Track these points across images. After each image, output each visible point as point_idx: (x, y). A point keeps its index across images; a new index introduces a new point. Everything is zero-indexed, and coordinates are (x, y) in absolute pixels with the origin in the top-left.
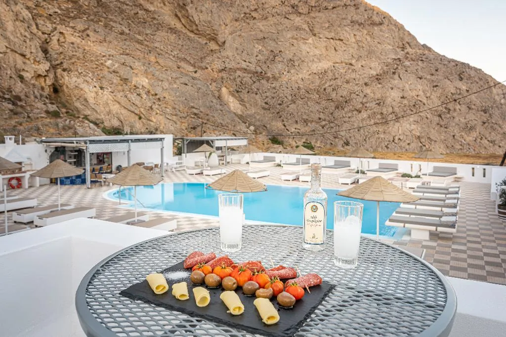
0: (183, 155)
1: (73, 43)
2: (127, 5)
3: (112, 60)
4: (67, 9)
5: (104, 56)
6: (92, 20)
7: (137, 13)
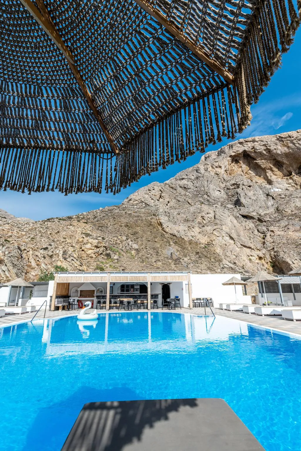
6: (291, 219)
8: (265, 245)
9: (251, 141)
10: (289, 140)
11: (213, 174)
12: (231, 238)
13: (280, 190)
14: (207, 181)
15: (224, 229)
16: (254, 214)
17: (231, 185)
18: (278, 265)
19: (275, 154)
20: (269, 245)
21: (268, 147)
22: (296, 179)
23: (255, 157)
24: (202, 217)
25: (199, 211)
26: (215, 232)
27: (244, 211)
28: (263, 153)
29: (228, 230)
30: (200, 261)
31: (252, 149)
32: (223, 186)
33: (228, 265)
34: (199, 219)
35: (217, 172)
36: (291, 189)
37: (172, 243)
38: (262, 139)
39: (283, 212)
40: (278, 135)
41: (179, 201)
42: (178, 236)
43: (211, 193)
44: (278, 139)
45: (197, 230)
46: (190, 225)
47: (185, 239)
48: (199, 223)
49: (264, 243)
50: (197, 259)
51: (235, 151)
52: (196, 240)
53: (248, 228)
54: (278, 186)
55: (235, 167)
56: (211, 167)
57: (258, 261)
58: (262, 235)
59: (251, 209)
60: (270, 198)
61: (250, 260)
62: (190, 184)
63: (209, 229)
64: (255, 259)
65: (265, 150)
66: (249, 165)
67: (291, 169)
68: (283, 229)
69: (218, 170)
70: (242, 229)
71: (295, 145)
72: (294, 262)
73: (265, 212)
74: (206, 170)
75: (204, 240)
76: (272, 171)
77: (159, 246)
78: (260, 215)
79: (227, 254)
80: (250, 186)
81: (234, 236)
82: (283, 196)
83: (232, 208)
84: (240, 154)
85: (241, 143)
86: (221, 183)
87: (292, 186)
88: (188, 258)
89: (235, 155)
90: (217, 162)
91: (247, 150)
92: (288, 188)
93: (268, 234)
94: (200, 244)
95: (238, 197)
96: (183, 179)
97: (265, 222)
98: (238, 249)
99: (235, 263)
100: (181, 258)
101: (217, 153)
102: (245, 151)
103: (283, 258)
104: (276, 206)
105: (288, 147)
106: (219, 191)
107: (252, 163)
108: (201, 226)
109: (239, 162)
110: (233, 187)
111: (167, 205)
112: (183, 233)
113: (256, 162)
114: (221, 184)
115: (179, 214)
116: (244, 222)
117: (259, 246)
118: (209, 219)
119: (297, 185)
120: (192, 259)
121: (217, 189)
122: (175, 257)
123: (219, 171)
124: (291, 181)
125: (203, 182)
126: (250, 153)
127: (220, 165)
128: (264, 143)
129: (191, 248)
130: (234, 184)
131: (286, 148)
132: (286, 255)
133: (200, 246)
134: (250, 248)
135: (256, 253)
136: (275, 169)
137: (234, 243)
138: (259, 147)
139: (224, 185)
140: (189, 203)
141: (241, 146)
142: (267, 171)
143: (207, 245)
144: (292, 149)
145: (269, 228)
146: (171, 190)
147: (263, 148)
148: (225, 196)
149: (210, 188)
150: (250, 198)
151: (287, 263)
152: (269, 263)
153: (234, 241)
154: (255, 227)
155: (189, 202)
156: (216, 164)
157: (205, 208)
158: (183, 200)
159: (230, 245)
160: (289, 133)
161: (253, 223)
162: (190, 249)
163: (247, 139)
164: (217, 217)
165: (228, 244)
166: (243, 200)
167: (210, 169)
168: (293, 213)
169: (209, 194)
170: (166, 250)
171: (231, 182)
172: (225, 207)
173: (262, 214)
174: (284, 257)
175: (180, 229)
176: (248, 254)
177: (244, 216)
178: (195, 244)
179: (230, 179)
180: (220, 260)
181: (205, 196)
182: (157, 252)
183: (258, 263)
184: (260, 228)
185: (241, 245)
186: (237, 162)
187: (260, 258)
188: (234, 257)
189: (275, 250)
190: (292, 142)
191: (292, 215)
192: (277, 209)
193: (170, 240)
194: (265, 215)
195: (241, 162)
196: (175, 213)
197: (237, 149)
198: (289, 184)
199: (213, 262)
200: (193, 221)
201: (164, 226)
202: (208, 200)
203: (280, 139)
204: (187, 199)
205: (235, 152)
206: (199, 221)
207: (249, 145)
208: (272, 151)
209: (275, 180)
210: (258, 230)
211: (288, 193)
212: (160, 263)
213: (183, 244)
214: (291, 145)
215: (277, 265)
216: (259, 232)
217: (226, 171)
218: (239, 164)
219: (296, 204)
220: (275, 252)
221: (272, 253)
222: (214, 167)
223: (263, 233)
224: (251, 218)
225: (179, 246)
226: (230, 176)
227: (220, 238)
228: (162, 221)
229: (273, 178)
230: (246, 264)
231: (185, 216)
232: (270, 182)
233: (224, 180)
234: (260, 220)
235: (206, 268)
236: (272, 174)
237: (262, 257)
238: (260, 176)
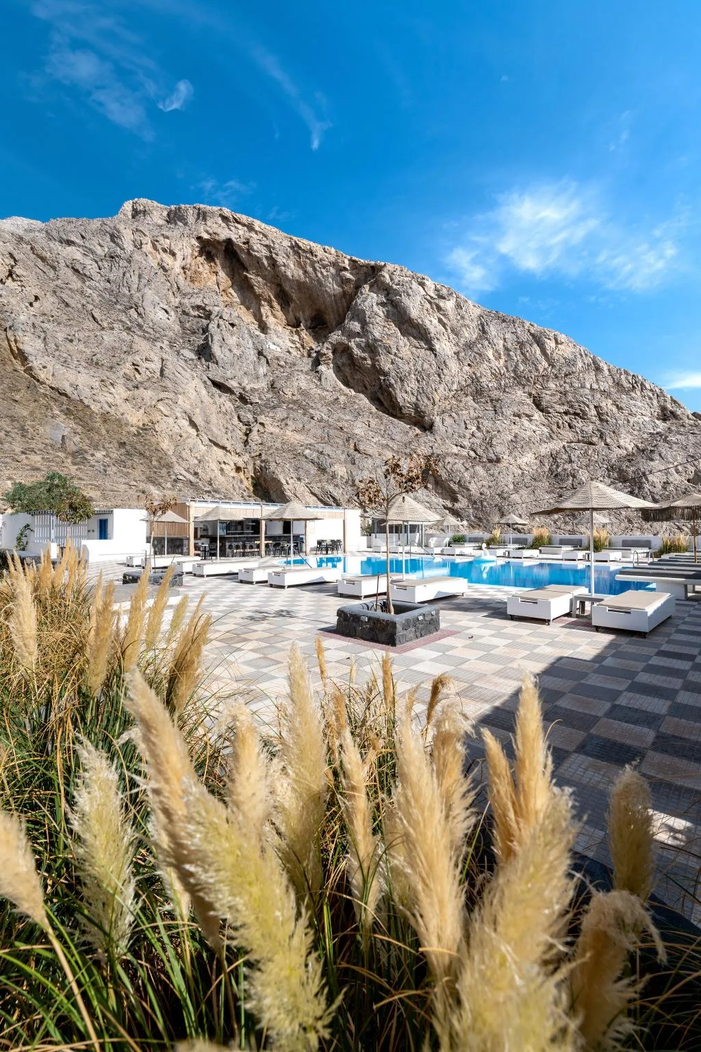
0: (373, 535)
1: (271, 434)
2: (327, 391)
3: (310, 449)
4: (268, 400)
5: (302, 446)
6: (292, 408)
7: (338, 399)
8: (248, 447)
9: (244, 225)
10: (309, 259)
11: (154, 264)
12: (193, 424)
13: (279, 349)
14: (140, 276)
15: (180, 402)
16: (233, 384)
17: (192, 307)
18: (263, 483)
19: (283, 275)
20: (255, 447)
21: (274, 256)
22: (305, 336)
23: (247, 264)
24: (134, 364)
25: (125, 349)
26: (160, 406)
27: (217, 373)
28: (263, 263)
29: (187, 407)
30: (129, 463)
31: (244, 243)
32: (175, 301)
33: (185, 477)
34: (127, 368)
35: (164, 264)
36: (294, 352)
37: (58, 412)
38: (265, 232)
39: (281, 392)
40: (294, 238)
41: (67, 305)
42: (75, 397)
43: (146, 308)
44: (292, 247)
45: (120, 392)
46: (105, 378)
47: (92, 407)
48: (128, 378)
49: (246, 443)
50: (123, 457)
51: (211, 232)
52: (119, 413)
53: (223, 409)
54: (276, 340)
55: (204, 268)
56: (150, 244)
57: (233, 474)
58: (244, 428)
59: (229, 373)
60: (263, 360)
61: (222, 470)
62: (91, 268)
63: (148, 395)
64: (230, 469)
65: (266, 257)
66: (232, 274)
67: (300, 315)
68: (279, 424)
69: (167, 259)
70: (214, 409)
71: (316, 273)
72: (289, 482)
73: (252, 385)
74: (139, 246)
75: (135, 418)
76: (272, 307)
77: (25, 413)
78: (244, 389)
79: (184, 455)
80: (233, 325)
81: (199, 420)
82: (282, 363)
83: (192, 360)
84: (218, 242)
85: (225, 219)
86: (171, 293)
87: (296, 347)
88: (104, 453)
89: (208, 240)
90: (167, 238)
91: (234, 239)
92: (291, 350)
93: (256, 427)
94: (127, 425)
95: (206, 339)
96: (70, 243)
97: (251, 404)
98: (203, 448)
99: (196, 474)
100: (86, 452)
101: (165, 213)
102: (229, 242)
103: (274, 473)
104: (271, 378)
105: (305, 272)
106: (166, 311)
107: (239, 274)
108: (130, 385)
109: (213, 260)
110: (196, 313)
111: (31, 304)
112: (86, 392)
113: (246, 276)
114: (172, 299)
115: (71, 341)
116: (217, 396)
117: (240, 447)
118: (148, 372)
119: (304, 348)
120: (111, 455)
121: (162, 305)
122: (71, 447)
123: (170, 263)
124: (296, 338)
125: (128, 275)
126: (238, 251)
127: (173, 247)
128: (267, 243)
129: (108, 431)
130: (198, 307)
131: (301, 272)
132: (280, 469)
133: (126, 429)
134: (224, 448)
135: (232, 459)
136: (275, 304)
137: (197, 435)
138: (259, 245)
139: (177, 300)
140: (93, 317)
141: (223, 225)
142: (263, 302)
143: (142, 429)
144: (309, 277)
145: (258, 418)
146: (40, 263)
147: (265, 252)
148: (177, 328)
149: (146, 297)
150: (230, 350)
151: (279, 481)
152: (250, 479)
153: (198, 430)
154: (235, 408)
155: (96, 315)
156: (166, 243)
157: (141, 345)
158: (80, 306)
159: (188, 437)
160: (312, 244)
161: (230, 400)
162: (104, 432)
163: (238, 216)
164: (166, 372)
165: (184, 435)
166: (216, 349)
167: (148, 248)
168: (295, 398)
169: (141, 310)
170: (48, 428)
171: (192, 300)
172: (178, 352)
173: (248, 388)
174: (276, 472)
175: (79, 381)
176: (219, 459)
177: (216, 384)
178: (117, 423)
179: (191, 291)
180: (168, 464)
181: (132, 312)
182: (23, 429)
183: (233, 478)
184: (242, 413)
185: (210, 440)
186: (210, 258)
187: (238, 469)
188: (196, 462)
189: (263, 457)
190: (313, 264)
191: (295, 402)
192: (272, 386)
193: (52, 404)
194: (253, 390)
195: (218, 262)
196: (60, 336)
197: (215, 228)
198: (293, 342)
199: (155, 467)
200: (111, 368)
201: (35, 363)
202: (140, 326)
203: (296, 248)
204: (90, 307)
205: (210, 234)
206: (128, 372)
207: (241, 233)
208: (278, 266)
209: (272, 327)
210: (239, 417)
211: (290, 359)
212: (38, 458)
213: (86, 419)
214: (310, 269)
215: (260, 484)
216: (241, 421)
217: (183, 268)
218: (212, 264)
219: (301, 384)
220: (262, 461)
221: (258, 462)
222: (159, 247)
223: (247, 424)
224: (228, 390)
225: (78, 420)
226: (191, 284)
227: (171, 420)
228: (27, 348)
229: (271, 321)
230: (215, 477)
231: (88, 351)
232: (263, 328)
233: (179, 288)
234: (243, 399)
235: (143, 478)
236: (269, 313)
237: (242, 467)
238: (248, 309)
